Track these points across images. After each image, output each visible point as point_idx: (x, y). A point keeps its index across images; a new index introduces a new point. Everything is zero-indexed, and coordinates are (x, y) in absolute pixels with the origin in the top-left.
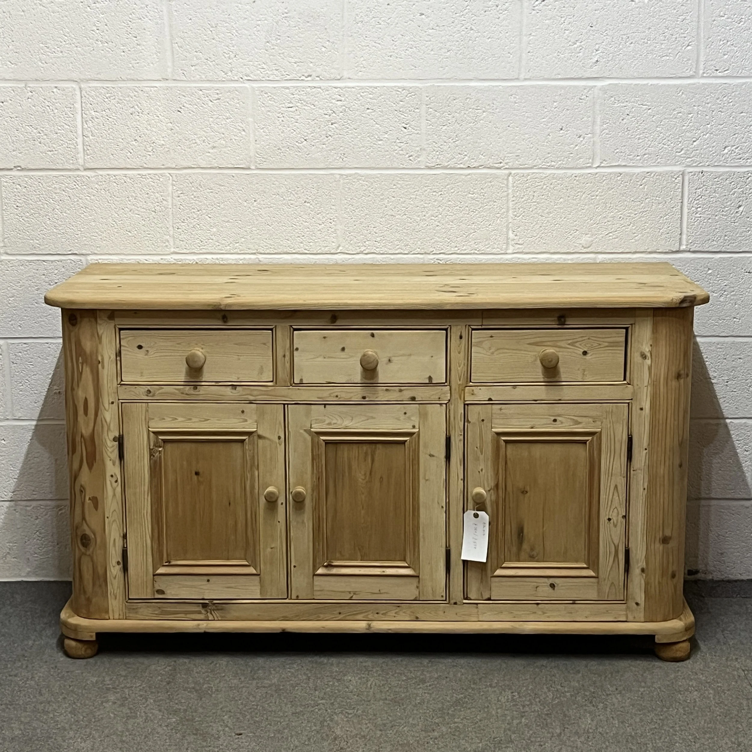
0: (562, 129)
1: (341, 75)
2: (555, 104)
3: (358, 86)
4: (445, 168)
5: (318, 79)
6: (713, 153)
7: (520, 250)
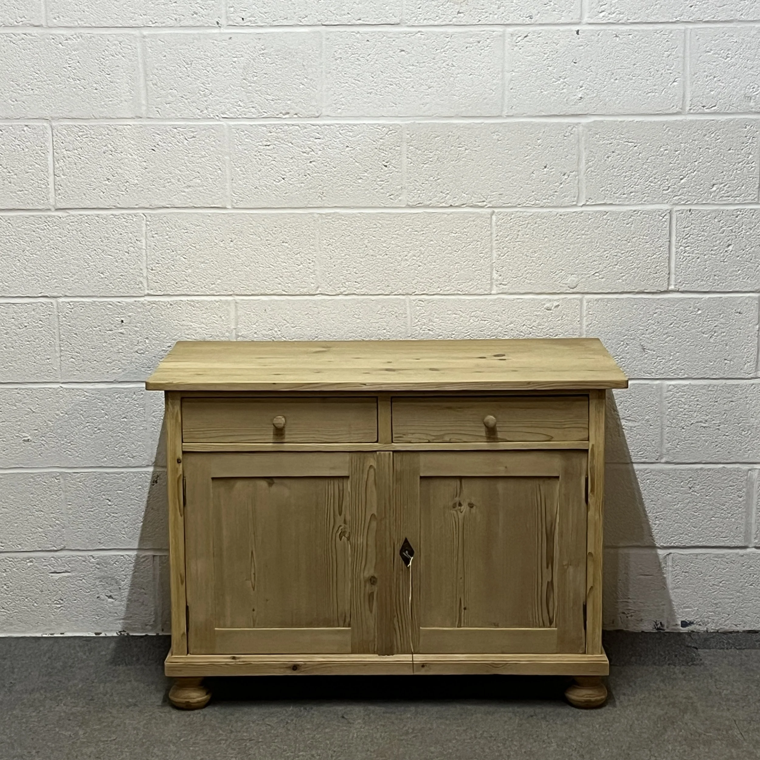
0: (545, 167)
1: (320, 112)
2: (539, 141)
3: (337, 124)
4: (427, 207)
5: (295, 116)
6: (701, 191)
7: (505, 291)
